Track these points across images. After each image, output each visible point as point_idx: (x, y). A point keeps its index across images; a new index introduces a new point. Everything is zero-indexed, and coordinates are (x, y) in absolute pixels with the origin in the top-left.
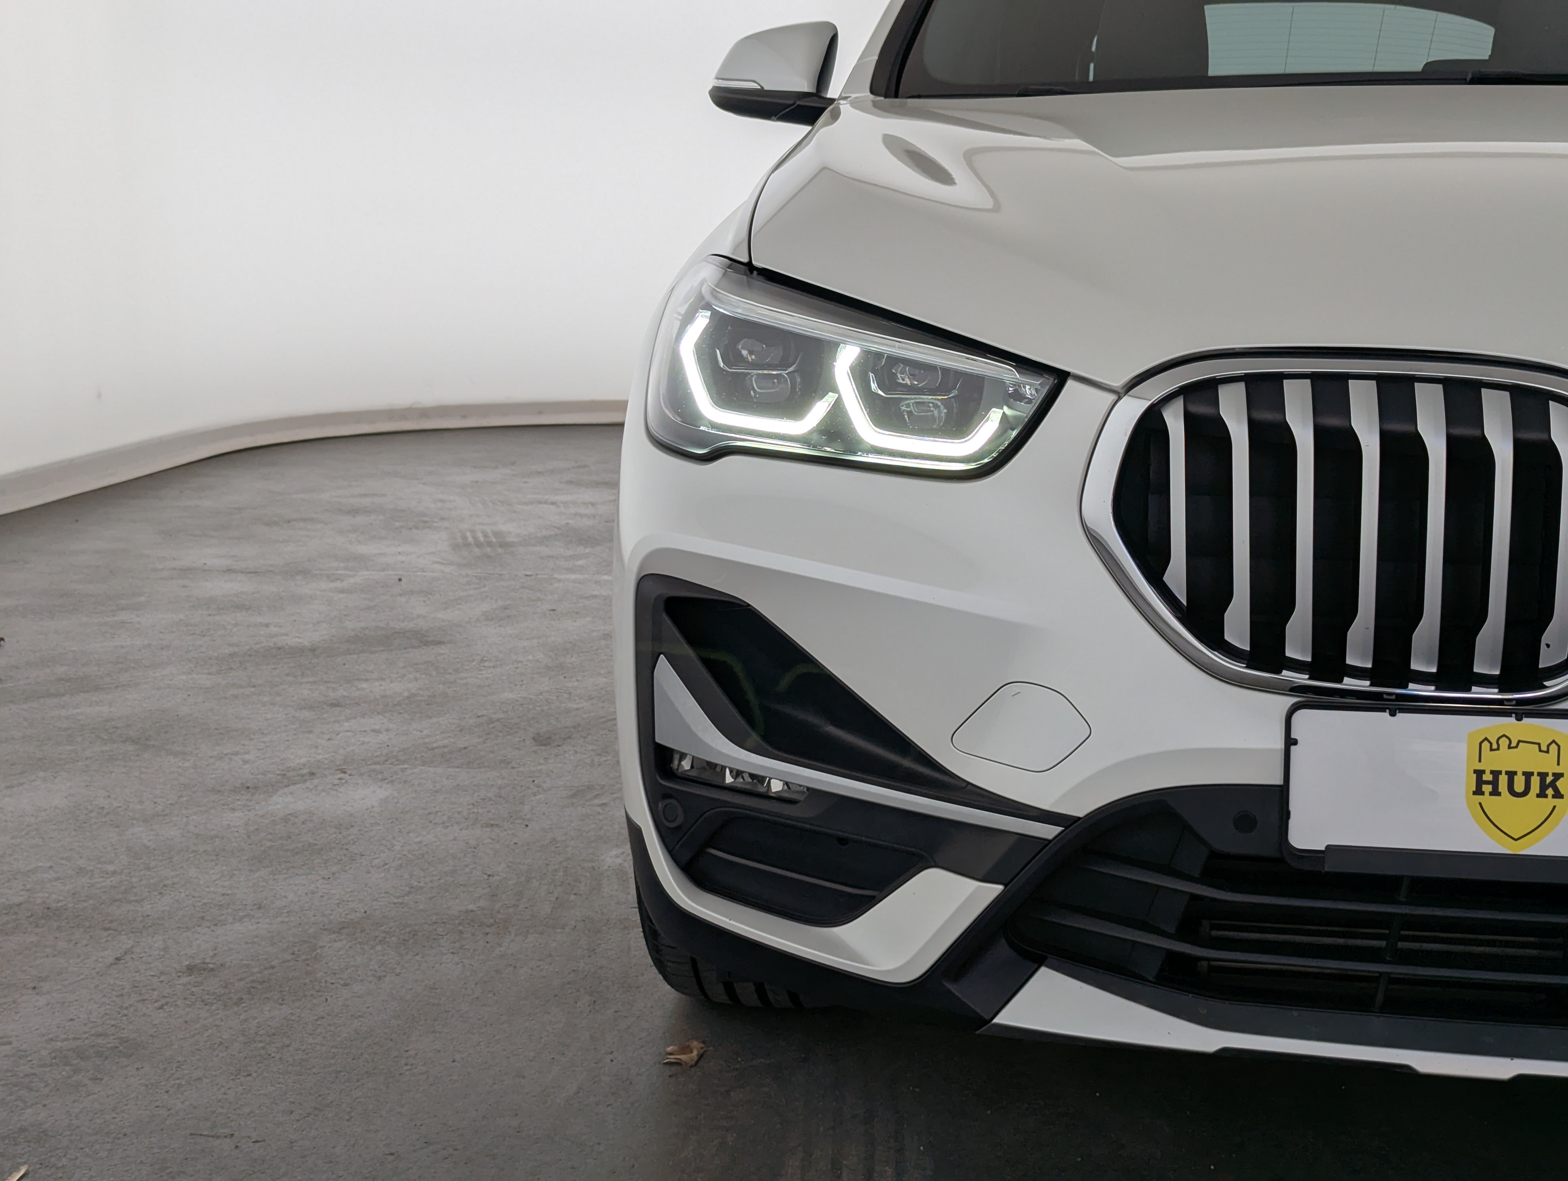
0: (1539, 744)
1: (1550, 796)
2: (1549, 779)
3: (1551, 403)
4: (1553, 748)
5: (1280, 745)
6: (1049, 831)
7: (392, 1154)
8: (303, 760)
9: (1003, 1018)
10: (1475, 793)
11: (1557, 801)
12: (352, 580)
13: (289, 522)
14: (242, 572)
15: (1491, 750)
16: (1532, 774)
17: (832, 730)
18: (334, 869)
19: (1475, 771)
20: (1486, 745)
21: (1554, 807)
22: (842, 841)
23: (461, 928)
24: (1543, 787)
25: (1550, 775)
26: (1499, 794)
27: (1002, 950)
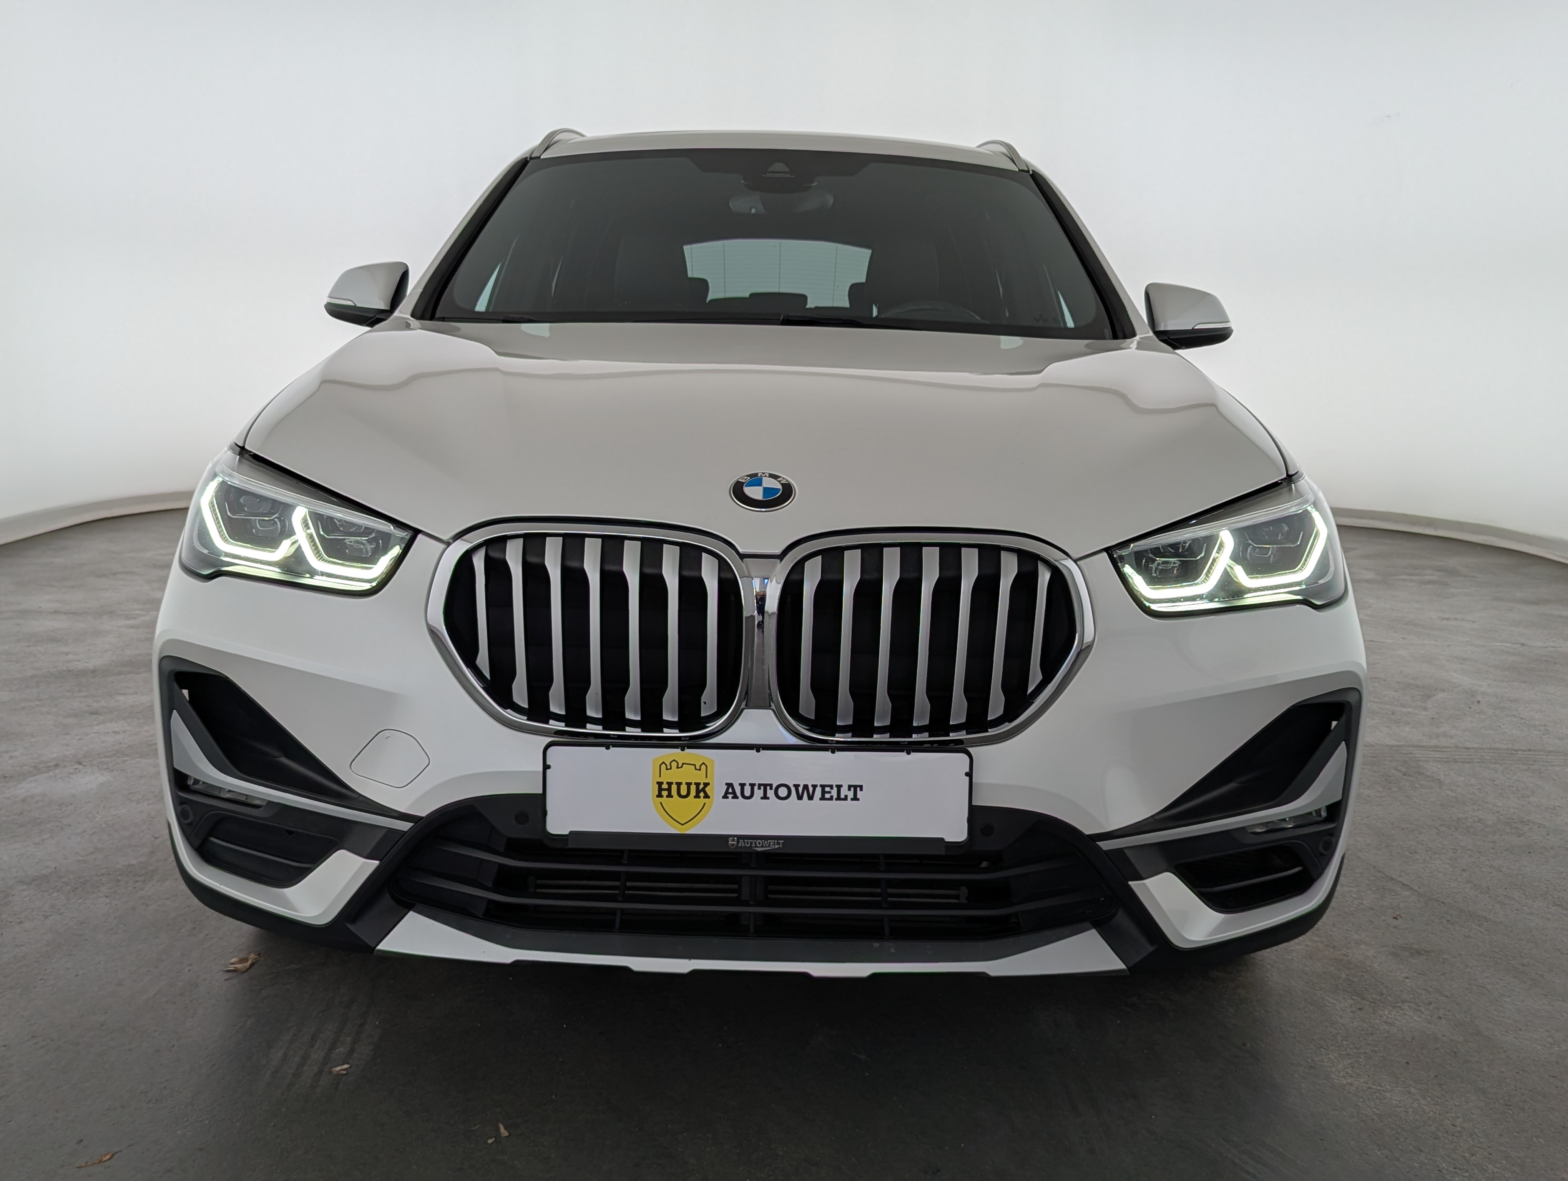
0: (695, 765)
1: (702, 797)
2: (701, 786)
3: (704, 554)
4: (703, 767)
5: (540, 768)
6: (405, 826)
7: (5, 1046)
8: (55, 755)
9: (382, 946)
10: (658, 796)
11: (706, 800)
12: (143, 618)
13: (115, 574)
14: (65, 613)
15: (667, 769)
16: (691, 784)
17: (284, 760)
18: (45, 836)
19: (658, 783)
20: (663, 766)
21: (705, 804)
22: (290, 833)
23: (120, 878)
24: (698, 792)
25: (702, 784)
26: (672, 797)
27: (387, 900)
